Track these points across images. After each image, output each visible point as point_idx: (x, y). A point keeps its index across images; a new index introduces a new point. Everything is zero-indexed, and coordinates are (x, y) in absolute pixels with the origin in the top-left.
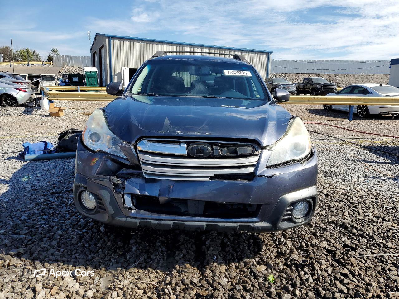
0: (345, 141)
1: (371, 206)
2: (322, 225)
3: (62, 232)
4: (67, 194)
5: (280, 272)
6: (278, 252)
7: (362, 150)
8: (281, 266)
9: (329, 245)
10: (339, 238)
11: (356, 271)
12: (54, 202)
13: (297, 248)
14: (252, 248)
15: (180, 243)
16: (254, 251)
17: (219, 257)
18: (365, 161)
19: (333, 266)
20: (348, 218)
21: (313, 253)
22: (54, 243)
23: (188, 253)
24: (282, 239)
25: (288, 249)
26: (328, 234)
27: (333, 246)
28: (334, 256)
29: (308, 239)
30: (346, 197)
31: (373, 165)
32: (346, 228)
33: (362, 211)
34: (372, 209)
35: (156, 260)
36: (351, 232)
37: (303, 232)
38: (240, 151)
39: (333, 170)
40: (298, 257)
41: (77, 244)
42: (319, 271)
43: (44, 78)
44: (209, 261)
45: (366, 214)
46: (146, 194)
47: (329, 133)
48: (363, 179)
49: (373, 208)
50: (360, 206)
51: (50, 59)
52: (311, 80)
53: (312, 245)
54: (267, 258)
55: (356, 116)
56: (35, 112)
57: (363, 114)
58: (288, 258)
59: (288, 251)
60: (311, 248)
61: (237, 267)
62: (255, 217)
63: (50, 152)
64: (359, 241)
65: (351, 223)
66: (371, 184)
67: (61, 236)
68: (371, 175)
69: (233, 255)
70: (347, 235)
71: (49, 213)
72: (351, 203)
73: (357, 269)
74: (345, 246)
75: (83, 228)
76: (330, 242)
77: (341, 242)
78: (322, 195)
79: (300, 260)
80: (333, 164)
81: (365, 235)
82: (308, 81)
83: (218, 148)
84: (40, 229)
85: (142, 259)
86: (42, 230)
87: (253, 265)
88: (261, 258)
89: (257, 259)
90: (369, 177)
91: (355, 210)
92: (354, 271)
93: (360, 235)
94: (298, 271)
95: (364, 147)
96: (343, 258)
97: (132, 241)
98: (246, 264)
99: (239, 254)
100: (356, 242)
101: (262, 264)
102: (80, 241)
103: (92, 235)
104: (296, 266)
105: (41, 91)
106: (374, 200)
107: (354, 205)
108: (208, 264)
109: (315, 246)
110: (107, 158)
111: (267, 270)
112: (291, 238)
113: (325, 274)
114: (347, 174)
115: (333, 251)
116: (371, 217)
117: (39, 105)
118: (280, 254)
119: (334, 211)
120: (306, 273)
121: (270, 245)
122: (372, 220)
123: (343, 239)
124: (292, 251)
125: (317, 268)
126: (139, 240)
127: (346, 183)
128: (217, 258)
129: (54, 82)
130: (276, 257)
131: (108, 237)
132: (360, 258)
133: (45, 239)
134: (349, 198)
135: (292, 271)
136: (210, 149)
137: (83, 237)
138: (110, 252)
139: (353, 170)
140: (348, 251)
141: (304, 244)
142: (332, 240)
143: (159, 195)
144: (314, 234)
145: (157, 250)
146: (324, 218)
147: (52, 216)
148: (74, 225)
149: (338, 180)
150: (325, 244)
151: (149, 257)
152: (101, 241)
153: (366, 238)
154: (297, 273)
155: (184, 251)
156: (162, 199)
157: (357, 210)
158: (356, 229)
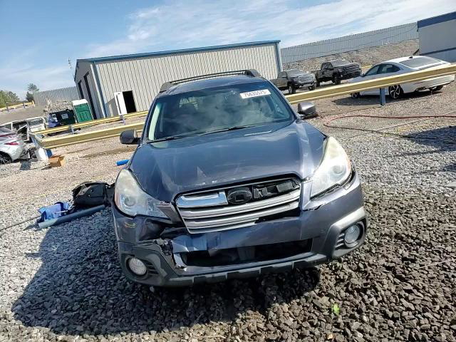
0: (382, 133)
1: (424, 208)
2: (376, 240)
3: (113, 300)
4: (103, 257)
5: (344, 300)
6: (336, 279)
7: (403, 140)
8: (343, 294)
9: (387, 261)
10: (396, 251)
11: (420, 285)
12: (93, 269)
13: (355, 271)
14: (309, 281)
15: (235, 289)
16: (312, 282)
17: (279, 296)
18: (409, 154)
19: (395, 283)
20: (402, 227)
21: (372, 273)
22: (110, 313)
23: (246, 298)
24: (338, 264)
25: (346, 274)
26: (384, 249)
27: (392, 262)
28: (394, 273)
29: (364, 259)
30: (395, 203)
31: (418, 157)
32: (401, 239)
33: (415, 216)
34: (425, 212)
35: (216, 312)
36: (408, 243)
37: (357, 253)
38: (280, 188)
39: (375, 172)
40: (358, 281)
41: (132, 310)
42: (382, 291)
43: (30, 123)
44: (269, 302)
45: (420, 218)
46: (195, 249)
47: (363, 126)
48: (410, 177)
49: (426, 210)
50: (412, 210)
51: (30, 99)
52: (330, 64)
53: (369, 265)
54: (327, 288)
55: (390, 98)
56: (33, 165)
57: (396, 95)
58: (348, 284)
59: (347, 277)
60: (369, 268)
61: (299, 304)
62: (309, 251)
63: (69, 212)
64: (417, 250)
65: (406, 233)
66: (419, 182)
67: (113, 304)
68: (418, 171)
69: (292, 292)
70: (403, 247)
71: (93, 283)
72: (402, 208)
73: (420, 282)
74: (404, 259)
75: (133, 292)
76: (387, 258)
77: (399, 255)
78: (370, 205)
79: (360, 284)
80: (375, 165)
81: (422, 243)
82: (327, 66)
83: (258, 190)
84: (91, 301)
85: (202, 313)
86: (92, 302)
87: (314, 298)
88: (321, 289)
89: (317, 291)
90: (415, 173)
91: (407, 217)
92: (418, 285)
93: (418, 244)
94: (361, 295)
95: (404, 137)
96: (404, 273)
97: (186, 296)
98: (307, 298)
99: (297, 289)
100: (415, 253)
101: (323, 296)
102: (134, 306)
103: (143, 297)
104: (358, 290)
105: (30, 138)
106: (426, 200)
107: (405, 211)
108: (270, 306)
109: (373, 265)
110: (148, 220)
111: (329, 300)
112: (347, 261)
113: (389, 293)
114: (391, 175)
115: (393, 267)
116: (425, 221)
117: (35, 157)
118: (339, 281)
119: (386, 221)
120: (369, 297)
121: (327, 273)
122: (427, 225)
123: (401, 251)
124: (350, 276)
125: (379, 289)
126: (192, 294)
127: (393, 186)
128: (277, 299)
129: (43, 125)
130: (336, 285)
131: (161, 297)
132: (421, 269)
133: (99, 311)
134: (398, 204)
135: (355, 297)
136: (250, 192)
137: (135, 301)
138: (168, 312)
139: (397, 168)
140: (408, 264)
141: (361, 266)
142: (389, 256)
143: (208, 248)
144: (370, 251)
145: (214, 301)
146: (376, 232)
147: (97, 285)
148: (122, 291)
149: (383, 184)
150: (383, 261)
151: (209, 310)
152: (155, 303)
153: (424, 246)
154: (360, 298)
155: (242, 297)
156: (211, 252)
157: (409, 215)
158: (412, 238)
